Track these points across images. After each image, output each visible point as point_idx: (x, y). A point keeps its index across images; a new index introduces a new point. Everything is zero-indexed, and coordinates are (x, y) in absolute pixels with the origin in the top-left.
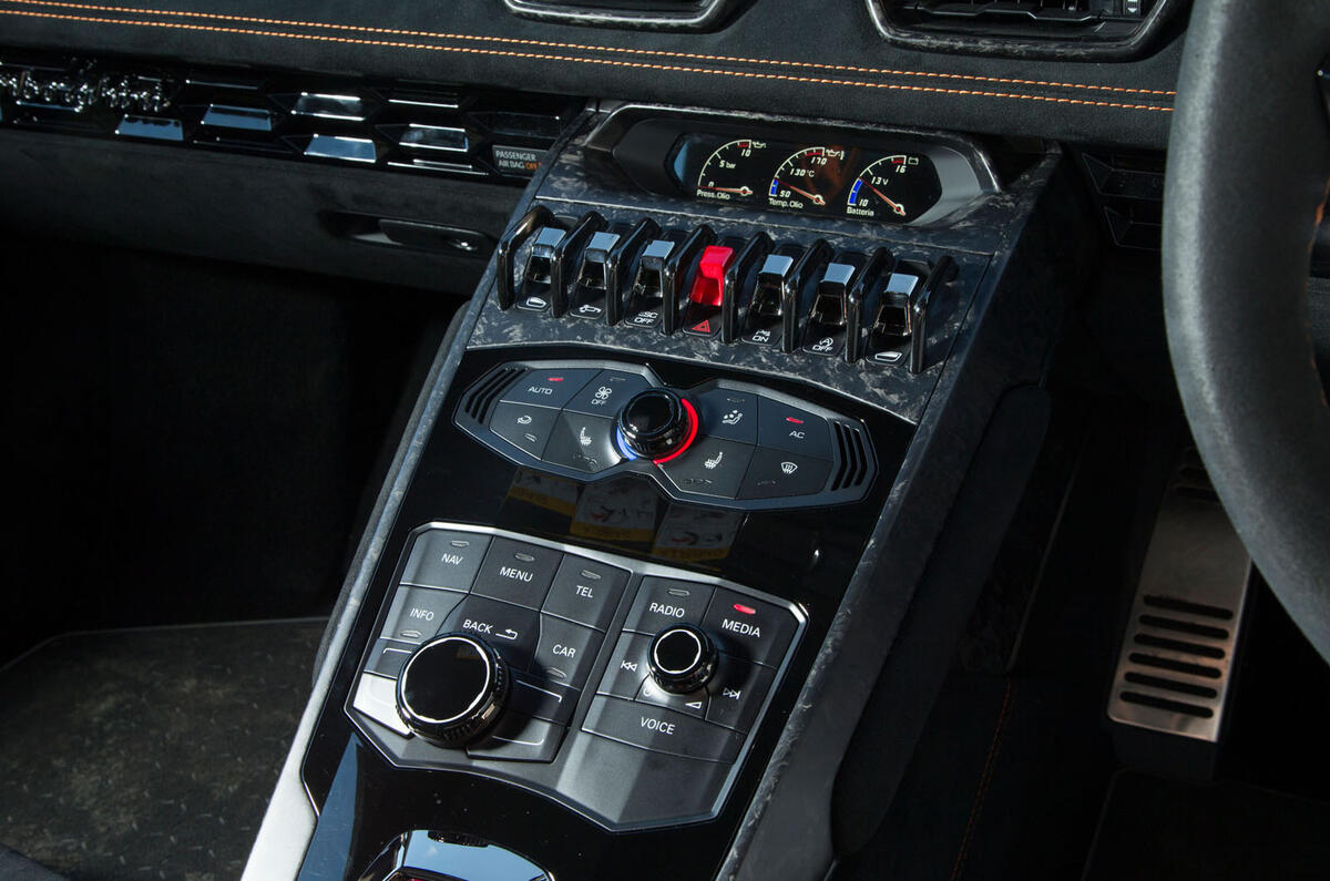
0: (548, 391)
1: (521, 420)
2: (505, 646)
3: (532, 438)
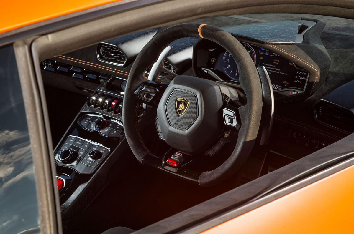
0: (90, 119)
1: (85, 123)
2: (74, 152)
3: (86, 125)
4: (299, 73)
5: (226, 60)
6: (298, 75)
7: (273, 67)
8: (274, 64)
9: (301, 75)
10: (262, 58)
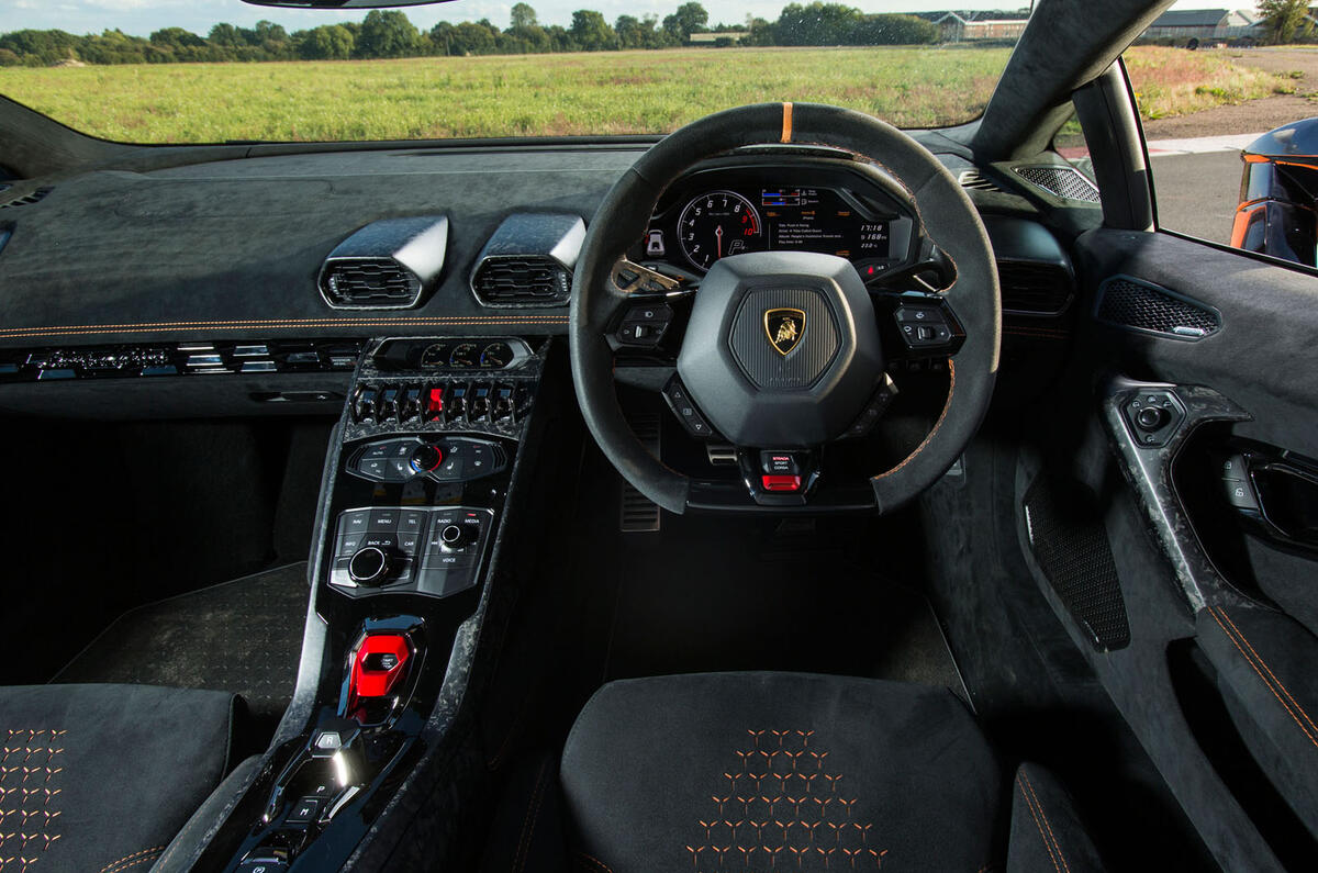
0: (381, 453)
1: (373, 466)
2: (387, 546)
3: (379, 471)
4: (866, 228)
5: (686, 235)
6: (866, 233)
7: (805, 228)
8: (806, 222)
9: (872, 233)
10: (772, 214)
